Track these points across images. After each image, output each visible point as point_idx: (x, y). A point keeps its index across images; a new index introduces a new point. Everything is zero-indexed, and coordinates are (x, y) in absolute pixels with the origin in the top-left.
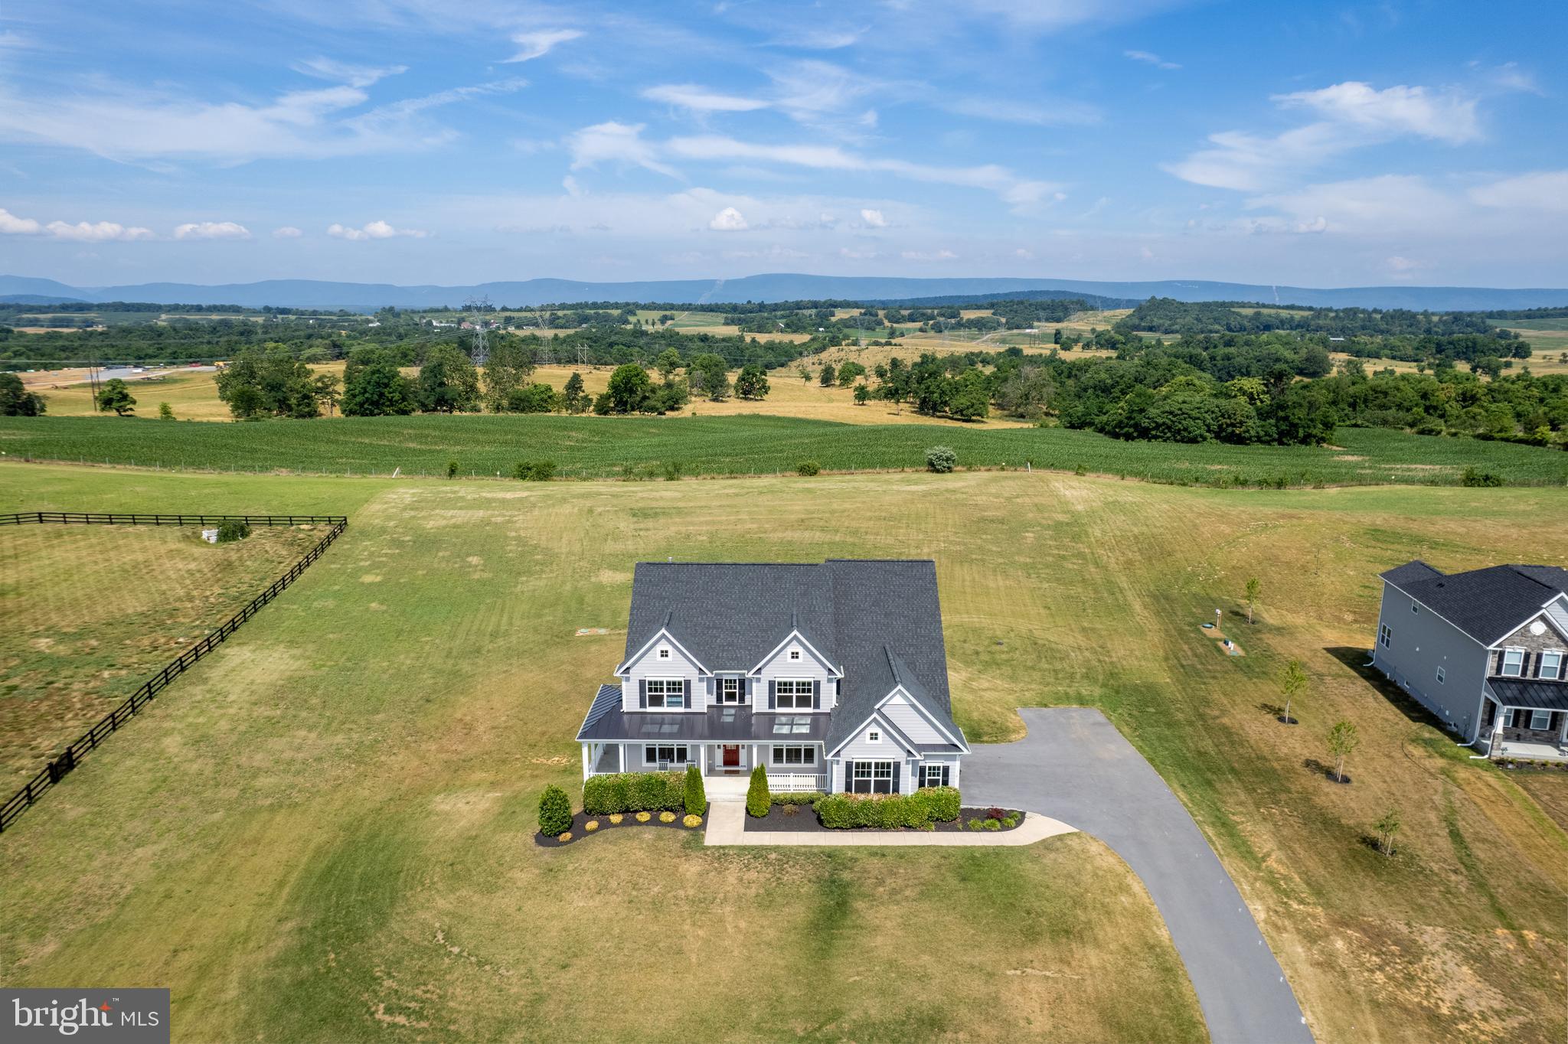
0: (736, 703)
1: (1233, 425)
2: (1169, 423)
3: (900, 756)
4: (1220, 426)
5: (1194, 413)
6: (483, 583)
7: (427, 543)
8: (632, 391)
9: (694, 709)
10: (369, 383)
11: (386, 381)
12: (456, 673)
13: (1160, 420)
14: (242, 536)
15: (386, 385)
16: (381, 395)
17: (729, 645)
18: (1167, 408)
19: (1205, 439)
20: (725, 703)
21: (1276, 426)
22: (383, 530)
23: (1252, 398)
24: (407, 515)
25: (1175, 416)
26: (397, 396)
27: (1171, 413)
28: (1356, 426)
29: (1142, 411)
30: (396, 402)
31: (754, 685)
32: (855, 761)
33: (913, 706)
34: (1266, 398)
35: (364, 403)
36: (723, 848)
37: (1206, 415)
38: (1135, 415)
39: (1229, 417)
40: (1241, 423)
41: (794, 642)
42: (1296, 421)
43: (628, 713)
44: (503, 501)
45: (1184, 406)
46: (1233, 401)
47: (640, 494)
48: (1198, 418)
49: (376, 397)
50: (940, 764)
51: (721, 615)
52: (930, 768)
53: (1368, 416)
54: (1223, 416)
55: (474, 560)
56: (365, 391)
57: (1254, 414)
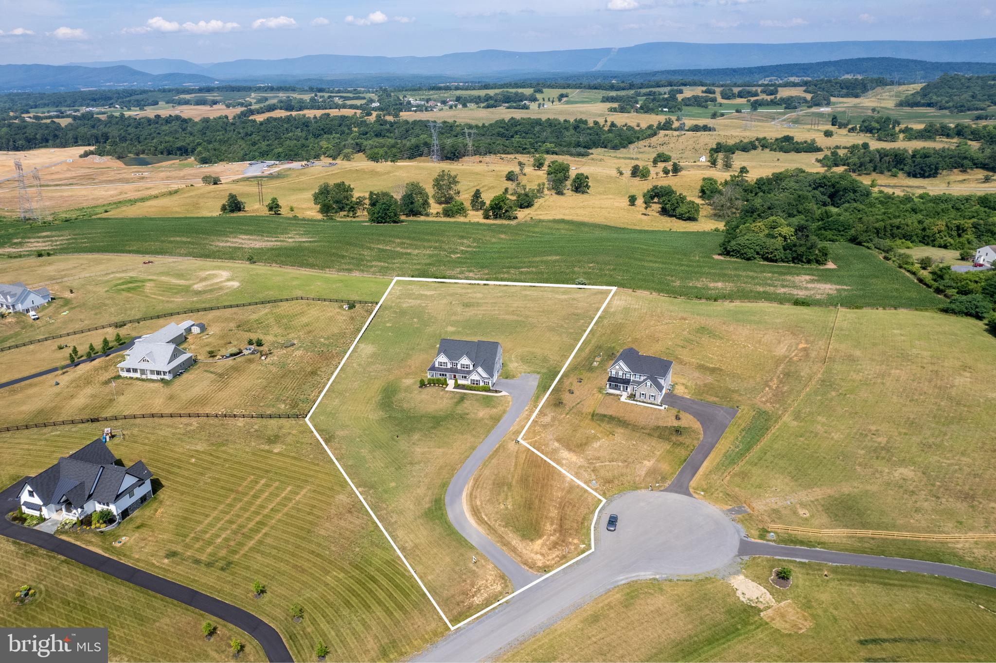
1: (768, 253)
2: (739, 249)
3: (480, 379)
4: (763, 253)
5: (752, 246)
8: (500, 208)
9: (448, 367)
14: (354, 307)
15: (388, 210)
17: (454, 356)
19: (755, 258)
20: (453, 367)
21: (791, 254)
23: (785, 238)
27: (740, 245)
31: (458, 364)
32: (473, 379)
33: (484, 371)
34: (791, 239)
37: (757, 247)
39: (767, 249)
40: (772, 252)
41: (465, 357)
44: (426, 296)
45: (747, 242)
46: (773, 240)
48: (752, 249)
51: (455, 350)
54: (764, 248)
55: (415, 320)
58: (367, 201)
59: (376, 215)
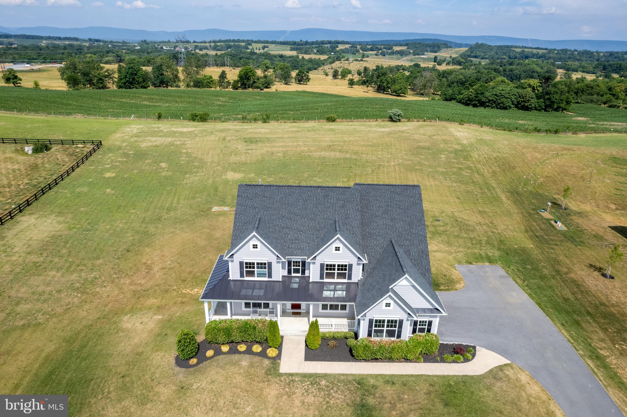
0: (300, 275)
1: (524, 101)
2: (495, 100)
3: (404, 316)
4: (518, 102)
5: (507, 96)
6: (167, 178)
7: (141, 155)
8: (248, 79)
9: (274, 279)
10: (128, 73)
11: (135, 72)
12: (146, 233)
13: (490, 98)
14: (46, 150)
15: (136, 74)
16: (134, 79)
17: (296, 239)
18: (494, 93)
19: (510, 108)
20: (293, 275)
21: (544, 102)
22: (120, 148)
23: (534, 89)
24: (132, 140)
25: (497, 97)
26: (141, 79)
27: (496, 95)
28: (577, 103)
29: (482, 94)
30: (141, 82)
31: (311, 265)
32: (375, 319)
33: (414, 286)
34: (540, 89)
35: (126, 83)
36: (292, 375)
37: (512, 97)
38: (479, 95)
39: (523, 98)
40: (528, 101)
41: (337, 241)
42: (554, 100)
43: (233, 280)
44: (182, 133)
45: (502, 92)
46: (525, 90)
47: (249, 130)
48: (509, 98)
49: (131, 80)
50: (427, 319)
51: (291, 219)
52: (420, 322)
53: (584, 98)
54: (520, 97)
55: (163, 165)
56: (126, 77)
57: (534, 96)
58: (116, 75)
59: (123, 81)
